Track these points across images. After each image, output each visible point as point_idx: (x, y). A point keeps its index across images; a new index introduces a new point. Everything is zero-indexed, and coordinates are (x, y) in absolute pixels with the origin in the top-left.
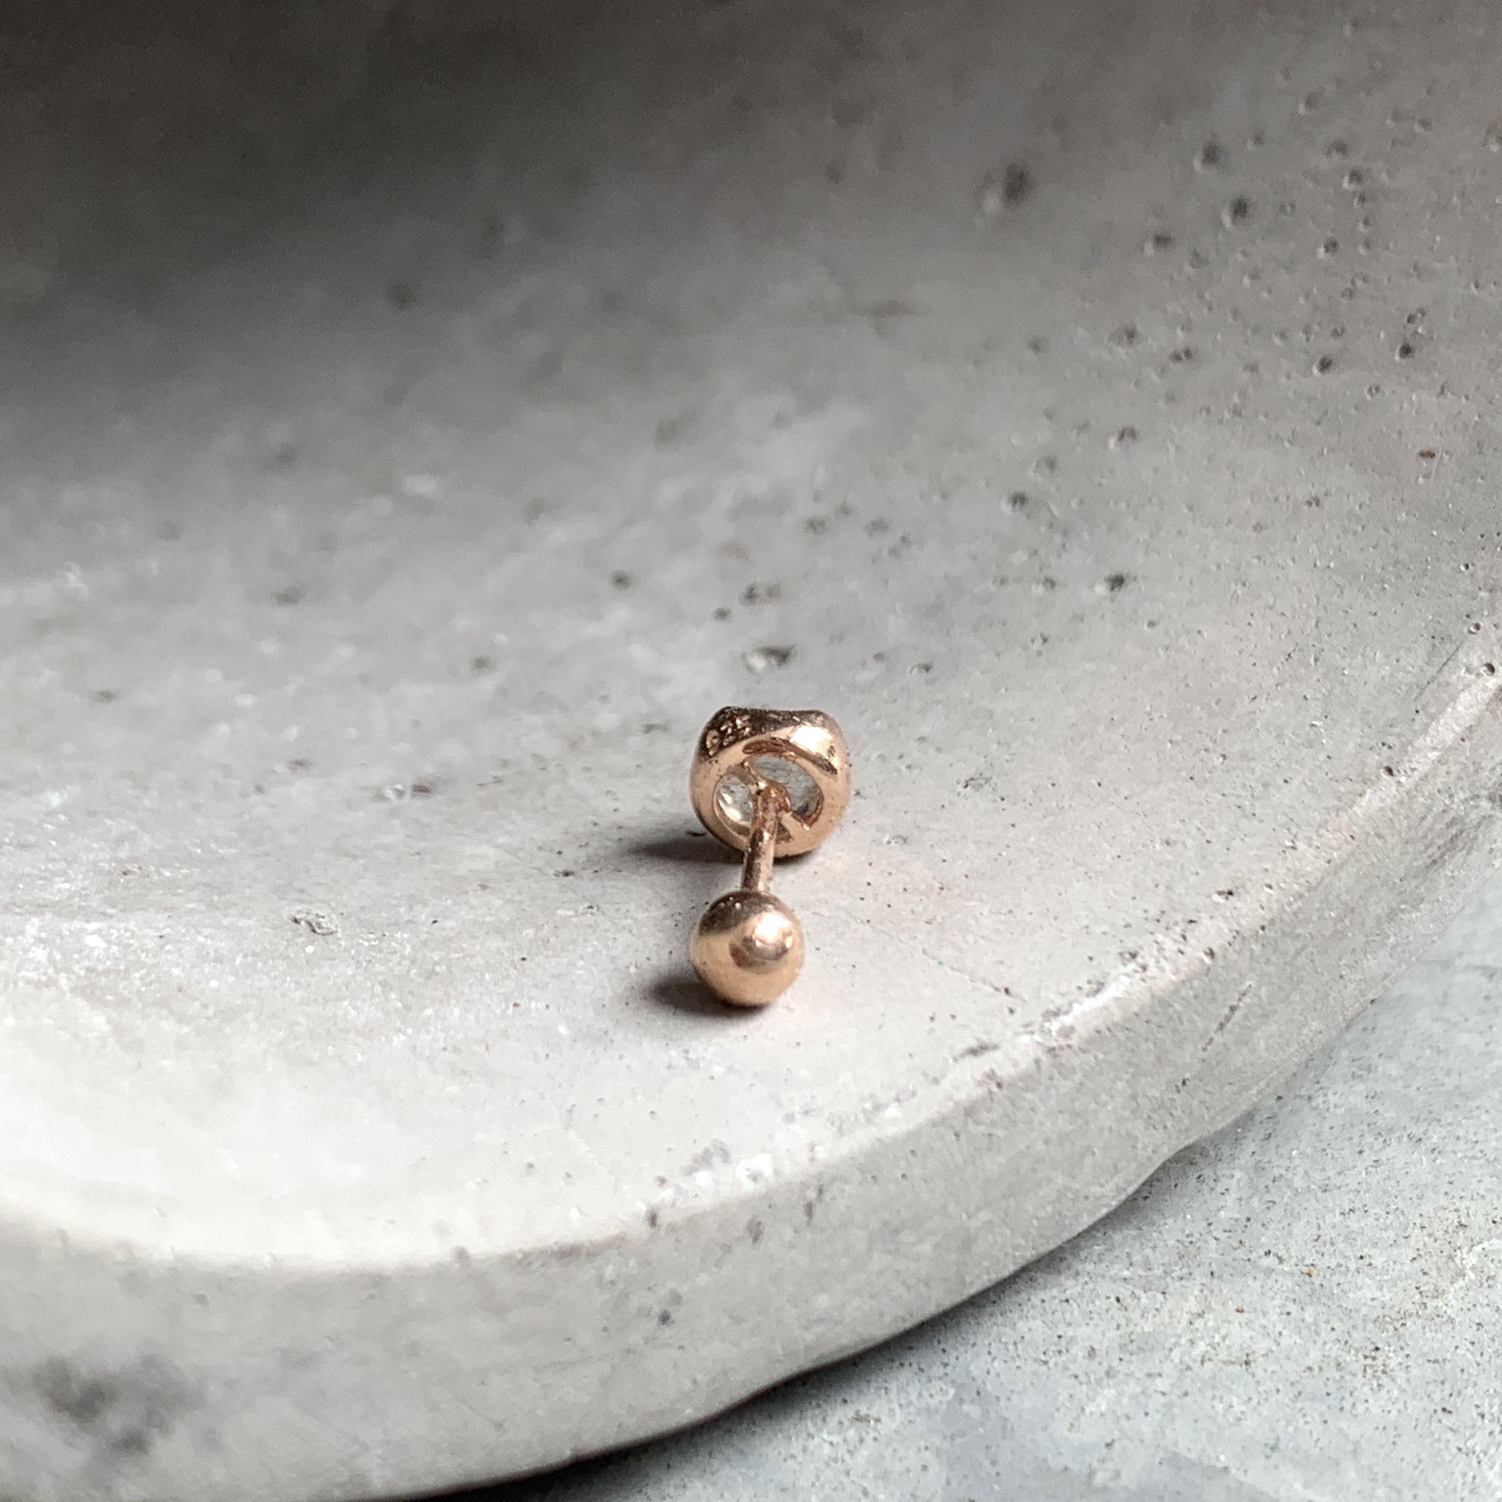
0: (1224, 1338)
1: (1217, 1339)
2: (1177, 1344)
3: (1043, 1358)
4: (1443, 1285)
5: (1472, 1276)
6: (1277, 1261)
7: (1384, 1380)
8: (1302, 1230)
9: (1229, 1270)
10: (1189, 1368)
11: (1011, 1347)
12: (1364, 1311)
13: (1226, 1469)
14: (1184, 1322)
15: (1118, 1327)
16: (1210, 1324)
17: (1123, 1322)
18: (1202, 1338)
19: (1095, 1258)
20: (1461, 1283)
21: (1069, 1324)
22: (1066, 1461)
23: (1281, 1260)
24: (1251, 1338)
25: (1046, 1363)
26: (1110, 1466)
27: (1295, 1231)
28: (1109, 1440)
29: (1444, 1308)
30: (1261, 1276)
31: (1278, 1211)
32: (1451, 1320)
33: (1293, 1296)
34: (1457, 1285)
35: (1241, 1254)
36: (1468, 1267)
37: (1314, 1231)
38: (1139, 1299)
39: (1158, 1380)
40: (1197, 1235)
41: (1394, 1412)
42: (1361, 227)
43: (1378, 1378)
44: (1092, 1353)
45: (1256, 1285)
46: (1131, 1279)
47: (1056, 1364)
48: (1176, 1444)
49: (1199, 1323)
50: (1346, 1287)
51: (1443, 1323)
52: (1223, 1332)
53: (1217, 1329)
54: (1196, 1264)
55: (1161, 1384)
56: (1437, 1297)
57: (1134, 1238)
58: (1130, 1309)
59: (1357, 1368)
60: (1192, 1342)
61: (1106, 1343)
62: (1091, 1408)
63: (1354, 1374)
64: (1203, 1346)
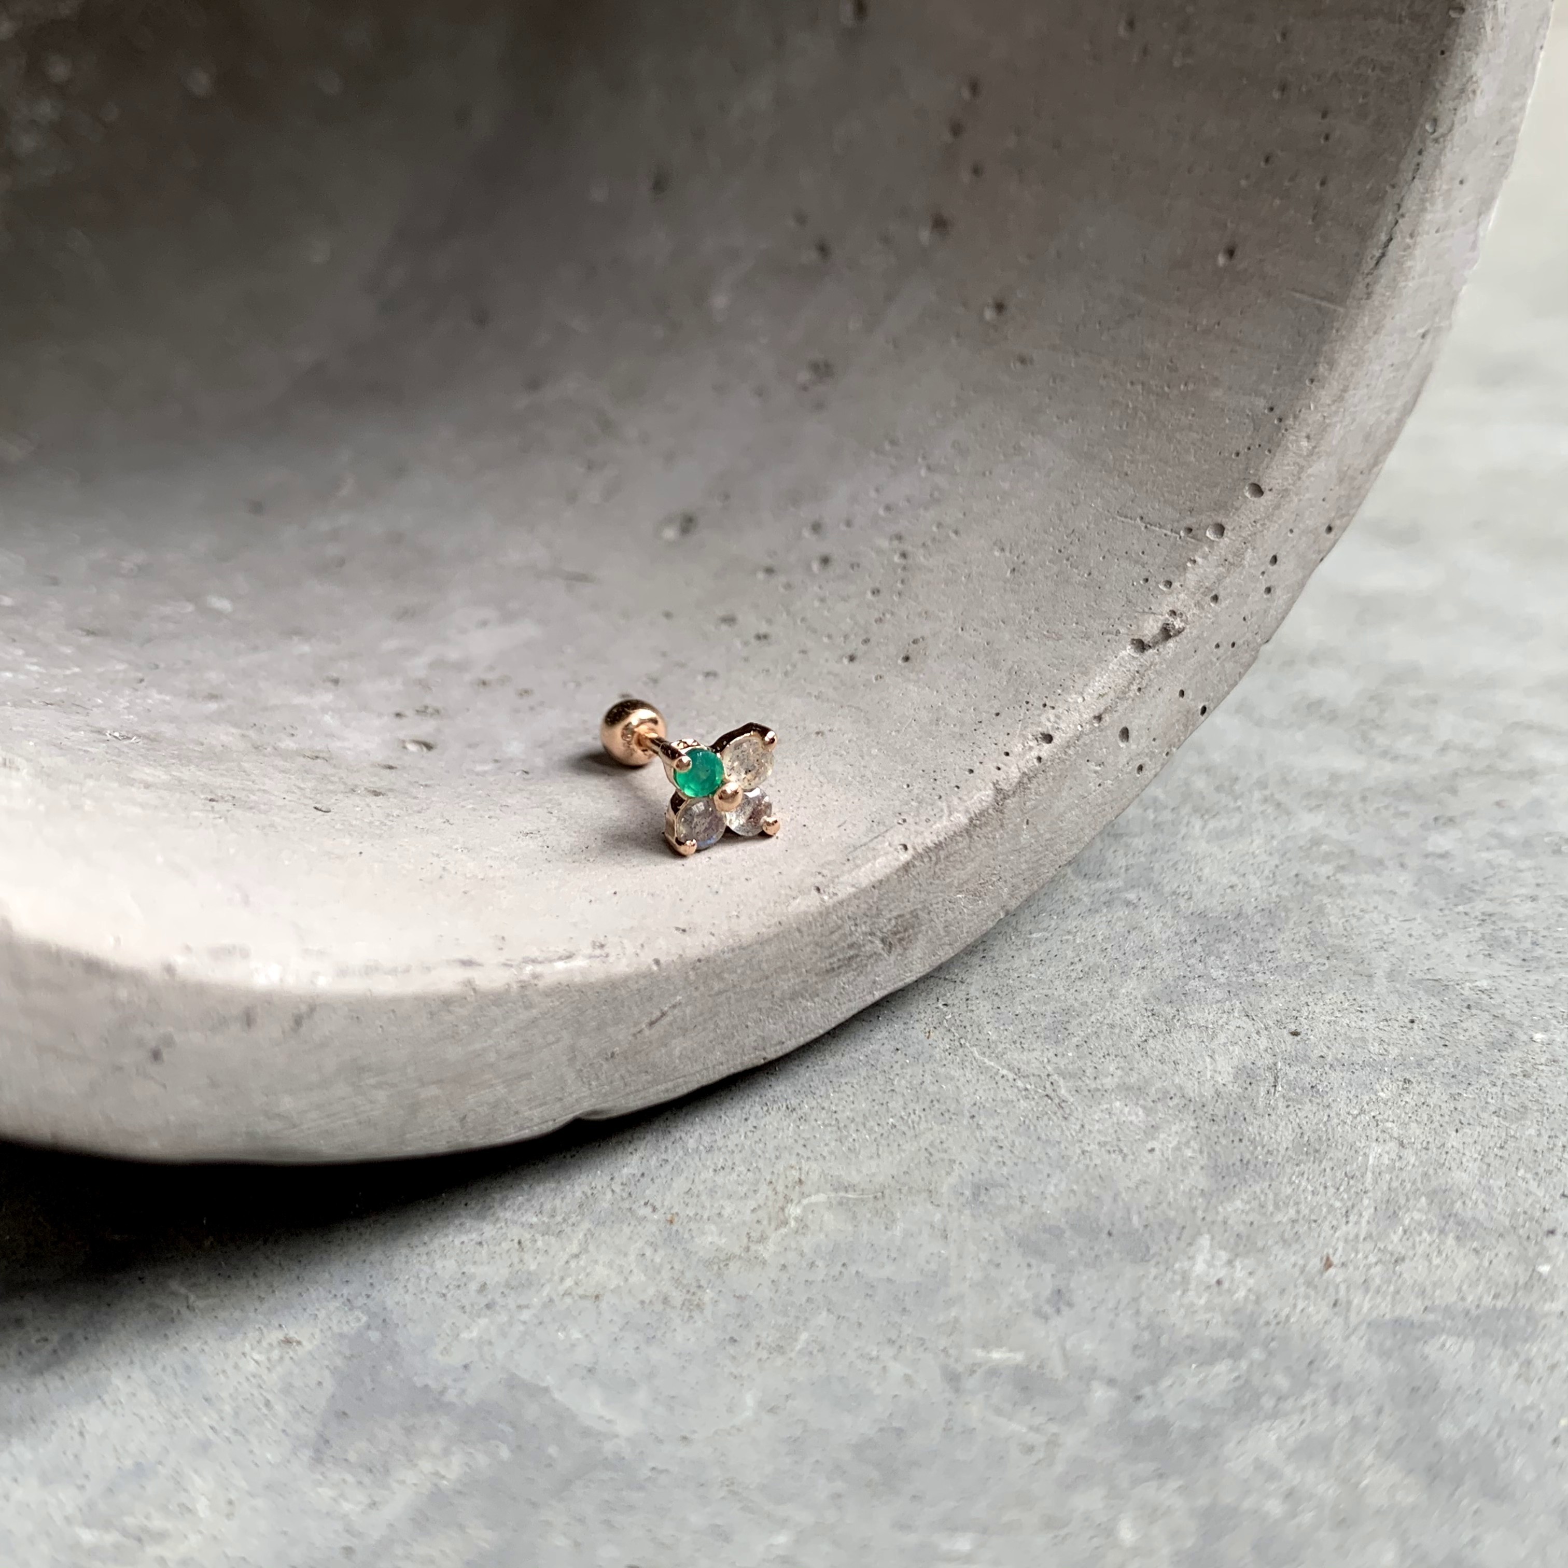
0: (587, 1276)
1: (582, 1277)
2: (550, 1280)
3: (444, 1291)
4: (768, 1232)
5: (793, 1224)
6: (651, 1210)
7: (696, 1314)
8: (680, 1184)
10: (551, 1300)
11: (423, 1283)
12: (702, 1254)
14: (562, 1262)
15: (511, 1266)
16: (582, 1263)
17: (516, 1260)
18: (571, 1276)
20: (783, 1230)
21: (475, 1263)
23: (654, 1209)
24: (608, 1275)
25: (444, 1295)
26: (460, 1384)
28: (468, 1362)
30: (635, 1223)
31: (668, 1168)
32: (764, 1262)
33: (652, 1240)
34: (779, 1232)
36: (793, 1217)
37: (689, 1185)
38: (535, 1241)
39: (525, 1311)
41: (693, 1341)
42: (899, 585)
43: (691, 1311)
44: (483, 1288)
45: (627, 1230)
46: (536, 1224)
47: (452, 1297)
48: (517, 1366)
49: (573, 1263)
51: (757, 1265)
52: (589, 1271)
53: (585, 1268)
55: (525, 1315)
59: (678, 1302)
60: (562, 1279)
61: (496, 1279)
62: (465, 1335)
63: (674, 1307)
64: (569, 1282)
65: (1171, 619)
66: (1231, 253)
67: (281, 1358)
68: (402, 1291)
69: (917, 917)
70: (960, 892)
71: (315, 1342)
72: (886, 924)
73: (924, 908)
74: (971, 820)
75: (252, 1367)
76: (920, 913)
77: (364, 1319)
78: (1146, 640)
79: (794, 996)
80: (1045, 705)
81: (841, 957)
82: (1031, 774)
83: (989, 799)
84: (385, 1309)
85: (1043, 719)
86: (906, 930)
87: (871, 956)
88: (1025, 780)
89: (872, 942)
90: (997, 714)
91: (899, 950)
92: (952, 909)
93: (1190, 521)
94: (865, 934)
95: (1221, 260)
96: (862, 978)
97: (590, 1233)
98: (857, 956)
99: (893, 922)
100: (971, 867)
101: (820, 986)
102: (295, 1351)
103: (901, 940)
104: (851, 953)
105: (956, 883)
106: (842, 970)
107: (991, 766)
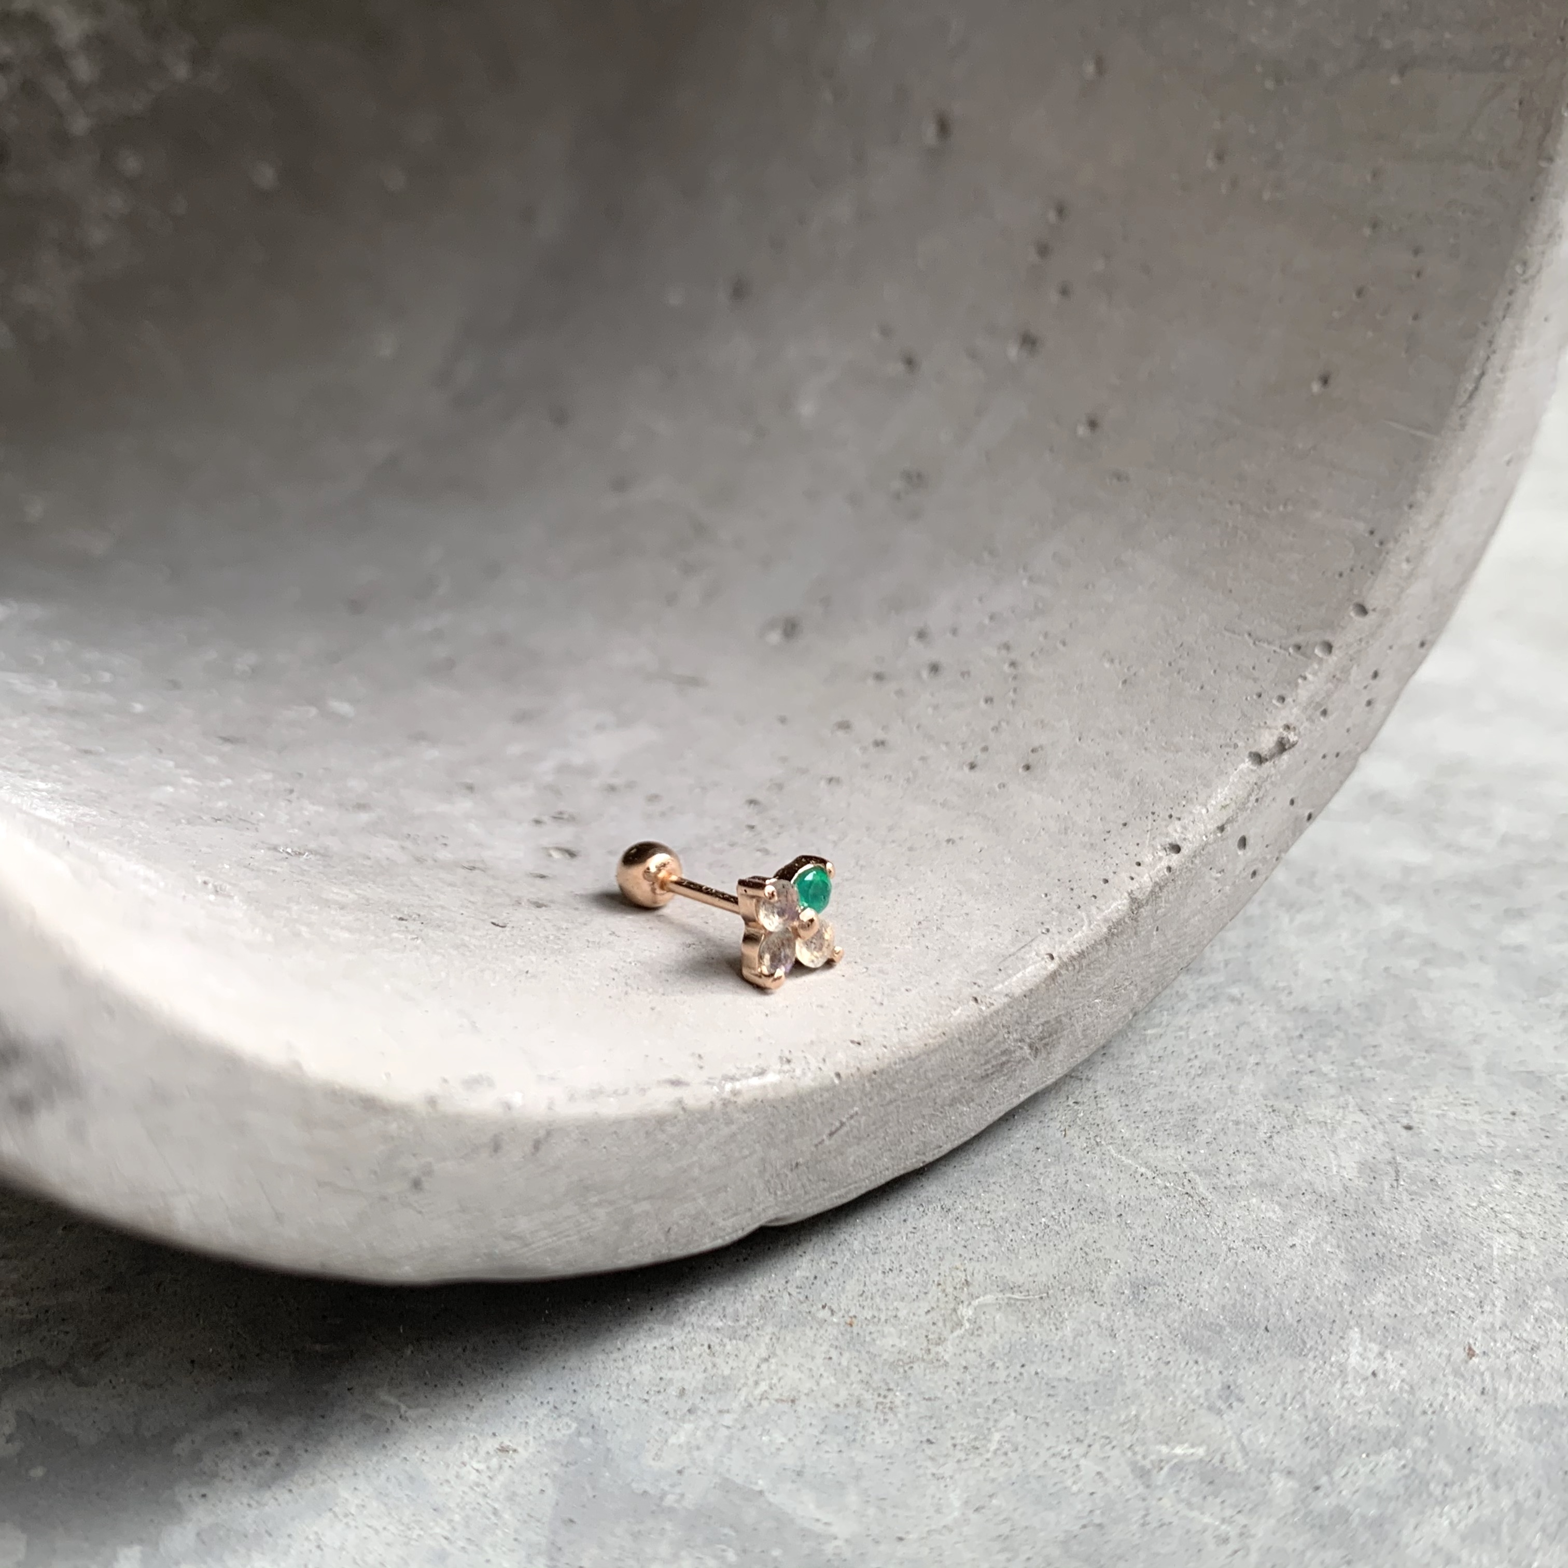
0: (780, 1380)
1: (775, 1381)
2: (745, 1384)
3: (646, 1397)
4: (946, 1333)
5: (967, 1325)
6: (830, 1313)
7: (890, 1416)
8: (853, 1287)
9: (794, 1321)
10: (750, 1405)
11: (624, 1388)
12: (885, 1356)
13: (761, 1493)
14: (754, 1367)
15: (705, 1371)
16: (773, 1367)
17: (709, 1365)
18: (764, 1380)
19: (699, 1311)
20: (959, 1332)
21: (670, 1368)
22: (646, 1486)
23: (833, 1312)
24: (800, 1379)
25: (646, 1401)
26: (678, 1490)
27: (848, 1287)
28: (679, 1468)
29: (943, 1353)
30: (815, 1326)
31: (838, 1269)
32: (946, 1364)
33: (836, 1343)
34: (956, 1333)
35: (804, 1307)
36: (966, 1318)
37: (862, 1288)
38: (725, 1346)
39: (726, 1416)
40: (776, 1291)
41: (892, 1444)
42: (1011, 694)
43: (885, 1413)
44: (682, 1392)
45: (810, 1333)
46: (722, 1328)
47: (654, 1403)
48: (728, 1470)
49: (764, 1367)
50: (875, 1336)
51: (939, 1367)
52: (780, 1374)
53: (776, 1372)
54: (772, 1315)
55: (728, 1419)
56: (939, 1344)
57: (732, 1293)
58: (716, 1354)
59: (871, 1405)
60: (757, 1383)
61: (694, 1384)
62: (673, 1440)
63: (869, 1411)
64: (764, 1386)
65: (1285, 734)
66: (1325, 381)
67: (501, 1467)
68: (606, 1397)
69: (1060, 1022)
70: (1097, 997)
71: (531, 1450)
72: (1034, 1031)
73: (1068, 1013)
74: (1110, 929)
75: (474, 1476)
76: (1063, 1019)
77: (574, 1425)
78: (1264, 752)
79: (954, 1101)
80: (1171, 816)
81: (994, 1063)
82: (1162, 884)
83: (1125, 908)
84: (592, 1415)
85: (1170, 829)
86: (1051, 1035)
87: (1019, 1062)
88: (1157, 889)
89: (1021, 1048)
90: (1125, 825)
91: (1044, 1055)
92: (1090, 1014)
93: (1299, 639)
94: (1016, 1040)
95: (1316, 387)
96: (1010, 1083)
97: (777, 1338)
98: (1008, 1061)
99: (1040, 1028)
100: (1108, 973)
101: (975, 1092)
102: (512, 1459)
103: (1046, 1045)
104: (1004, 1059)
105: (1095, 989)
106: (994, 1076)
107: (1125, 876)
